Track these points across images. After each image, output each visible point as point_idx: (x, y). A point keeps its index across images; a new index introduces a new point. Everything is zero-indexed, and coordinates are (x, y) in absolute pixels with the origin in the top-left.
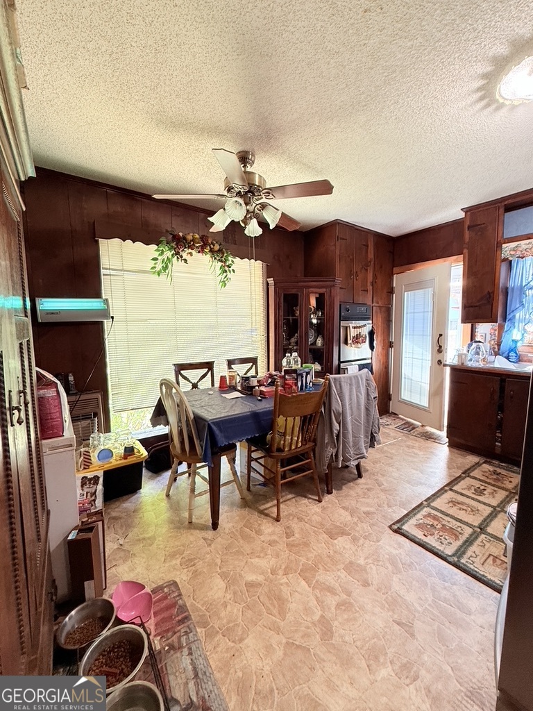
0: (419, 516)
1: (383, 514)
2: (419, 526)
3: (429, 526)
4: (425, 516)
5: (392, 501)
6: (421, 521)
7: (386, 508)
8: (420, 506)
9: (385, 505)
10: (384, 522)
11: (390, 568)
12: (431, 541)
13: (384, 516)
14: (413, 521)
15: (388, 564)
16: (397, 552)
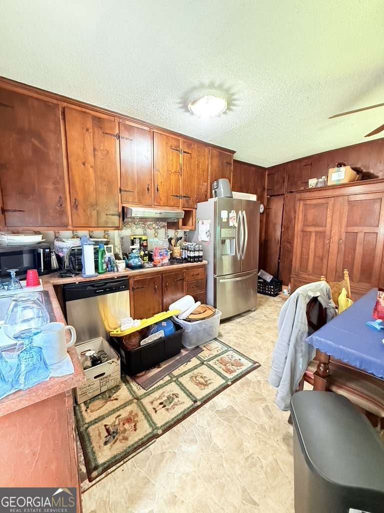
0: (238, 372)
1: (264, 375)
2: (241, 365)
3: (235, 364)
4: (235, 371)
5: (256, 386)
6: (239, 368)
7: (262, 380)
8: (234, 381)
9: (262, 382)
10: (264, 369)
11: (262, 347)
12: (237, 357)
13: (264, 373)
14: (244, 368)
15: (263, 348)
16: (258, 353)
